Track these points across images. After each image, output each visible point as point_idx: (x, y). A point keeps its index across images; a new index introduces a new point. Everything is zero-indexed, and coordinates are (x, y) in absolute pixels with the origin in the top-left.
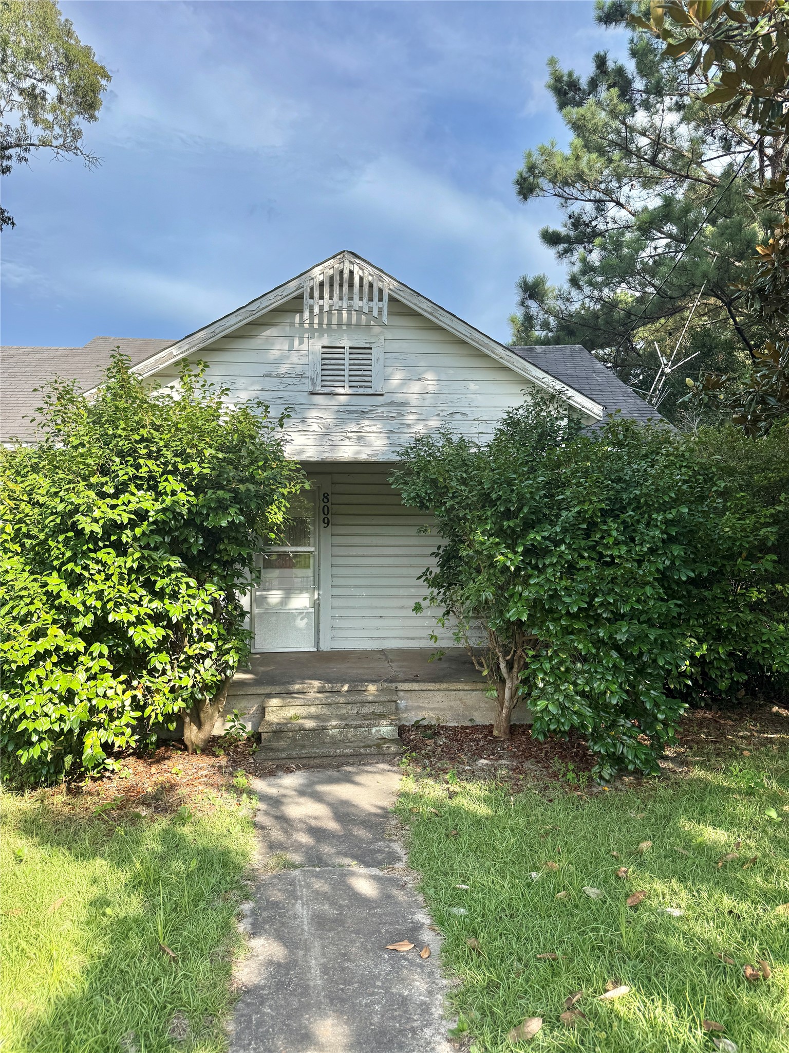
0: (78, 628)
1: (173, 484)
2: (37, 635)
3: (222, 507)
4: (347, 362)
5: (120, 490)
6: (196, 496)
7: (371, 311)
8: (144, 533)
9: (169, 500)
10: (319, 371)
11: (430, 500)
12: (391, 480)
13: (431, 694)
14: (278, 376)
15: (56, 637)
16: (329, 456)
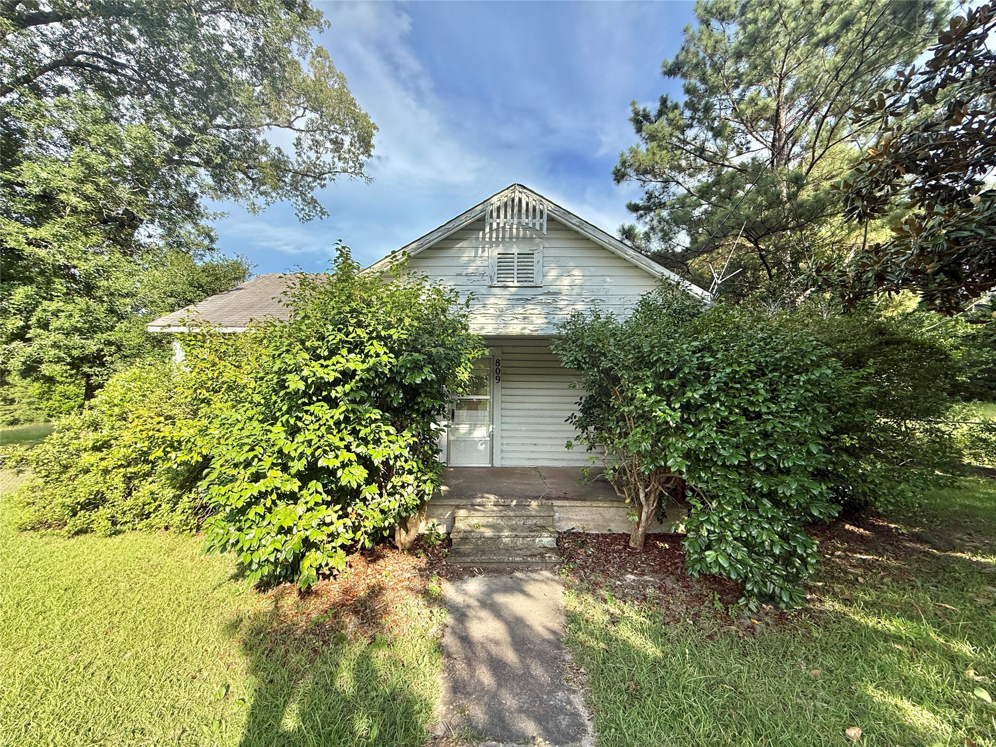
0: (293, 471)
1: (377, 347)
2: (257, 477)
3: (417, 367)
4: (516, 264)
5: (333, 352)
6: (397, 357)
7: (534, 224)
8: (352, 390)
9: (372, 361)
10: (496, 270)
11: (585, 363)
12: (552, 347)
13: (578, 509)
14: (467, 275)
15: (276, 478)
16: (503, 331)
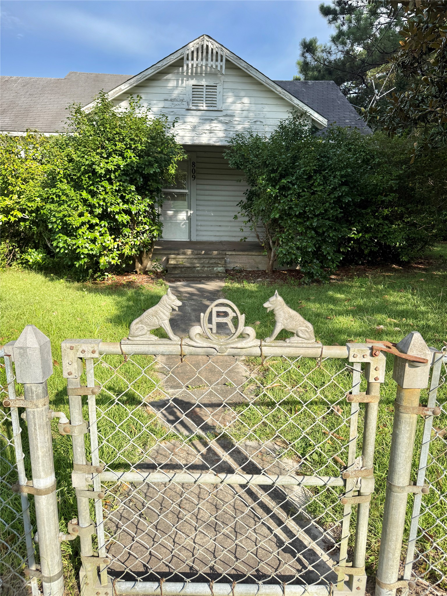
0: (96, 214)
1: (129, 153)
2: (81, 215)
3: (151, 165)
4: (204, 93)
5: (109, 155)
6: (139, 159)
7: (217, 66)
8: (119, 175)
9: (129, 160)
10: (191, 98)
11: (241, 165)
12: (224, 154)
13: (240, 256)
14: (171, 100)
15: (87, 217)
16: (196, 142)
